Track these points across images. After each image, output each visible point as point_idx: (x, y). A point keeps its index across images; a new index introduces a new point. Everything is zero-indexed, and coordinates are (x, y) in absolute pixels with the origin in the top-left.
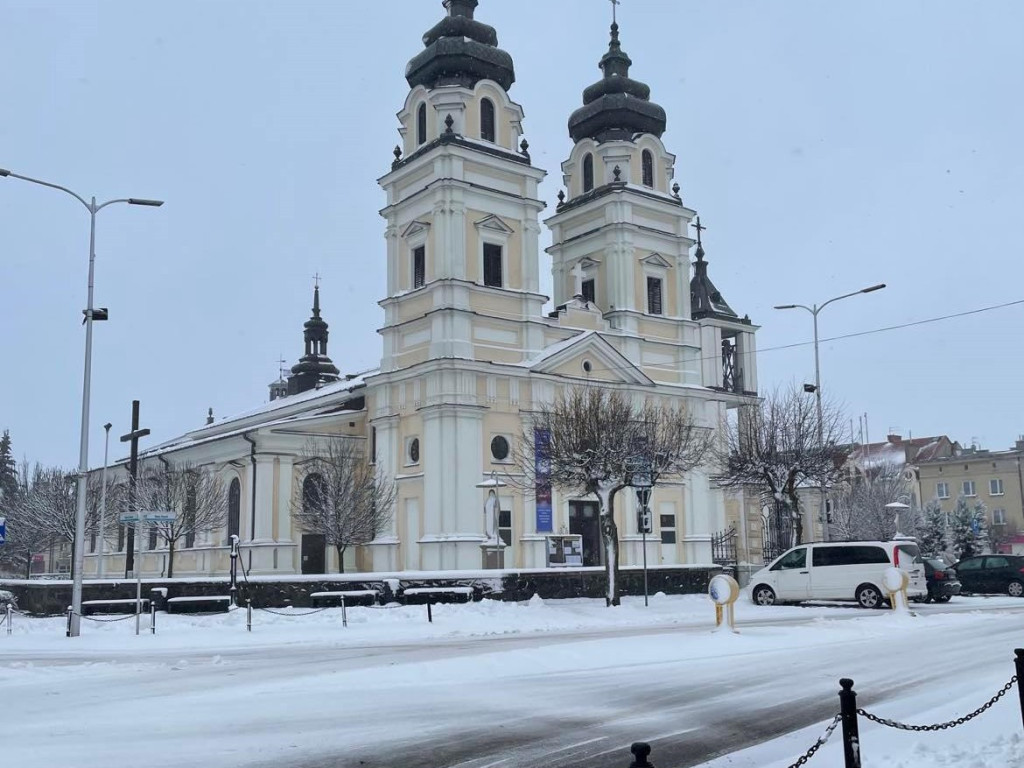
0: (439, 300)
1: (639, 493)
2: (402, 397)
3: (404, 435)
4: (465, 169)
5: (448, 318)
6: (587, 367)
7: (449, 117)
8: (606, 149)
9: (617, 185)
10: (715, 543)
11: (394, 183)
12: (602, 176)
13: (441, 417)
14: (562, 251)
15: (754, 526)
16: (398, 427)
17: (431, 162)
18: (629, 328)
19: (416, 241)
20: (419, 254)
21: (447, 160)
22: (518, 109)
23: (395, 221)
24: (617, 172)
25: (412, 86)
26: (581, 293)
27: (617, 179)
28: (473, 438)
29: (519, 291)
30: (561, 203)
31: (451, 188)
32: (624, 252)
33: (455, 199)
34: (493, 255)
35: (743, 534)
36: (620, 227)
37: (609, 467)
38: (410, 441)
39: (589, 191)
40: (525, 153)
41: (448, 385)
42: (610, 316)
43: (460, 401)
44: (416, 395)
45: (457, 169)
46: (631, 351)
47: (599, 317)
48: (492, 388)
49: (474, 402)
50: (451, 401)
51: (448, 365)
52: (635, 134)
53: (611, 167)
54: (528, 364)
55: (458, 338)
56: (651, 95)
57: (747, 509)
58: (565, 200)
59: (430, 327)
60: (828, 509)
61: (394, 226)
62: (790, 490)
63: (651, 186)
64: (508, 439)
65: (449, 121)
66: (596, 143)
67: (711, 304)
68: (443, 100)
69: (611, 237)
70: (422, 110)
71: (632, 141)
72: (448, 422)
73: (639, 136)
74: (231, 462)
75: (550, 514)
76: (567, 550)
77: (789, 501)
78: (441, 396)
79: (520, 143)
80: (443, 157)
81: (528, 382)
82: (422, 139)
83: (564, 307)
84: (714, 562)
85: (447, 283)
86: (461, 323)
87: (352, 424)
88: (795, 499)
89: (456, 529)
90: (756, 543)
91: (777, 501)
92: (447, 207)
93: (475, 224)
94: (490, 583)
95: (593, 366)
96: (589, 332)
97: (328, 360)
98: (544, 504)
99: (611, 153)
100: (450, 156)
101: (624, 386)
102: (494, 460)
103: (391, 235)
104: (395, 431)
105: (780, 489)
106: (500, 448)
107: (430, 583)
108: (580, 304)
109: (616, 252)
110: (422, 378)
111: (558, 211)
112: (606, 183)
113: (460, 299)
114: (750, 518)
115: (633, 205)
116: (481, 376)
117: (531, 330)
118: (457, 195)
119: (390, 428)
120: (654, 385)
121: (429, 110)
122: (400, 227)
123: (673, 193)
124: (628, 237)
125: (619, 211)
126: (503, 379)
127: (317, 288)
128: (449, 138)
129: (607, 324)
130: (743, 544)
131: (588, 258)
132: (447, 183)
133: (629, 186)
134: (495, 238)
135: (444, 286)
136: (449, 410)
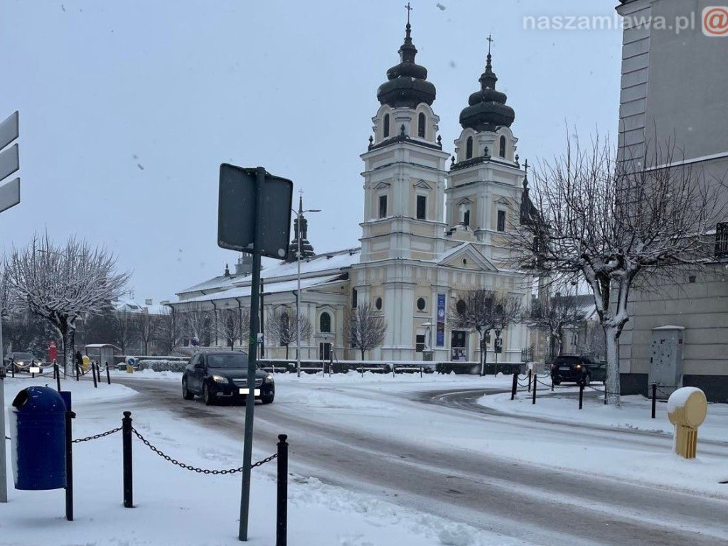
0: (395, 227)
1: (496, 332)
2: (373, 276)
3: (373, 295)
4: (411, 155)
5: (400, 239)
6: (465, 261)
7: (403, 126)
8: (481, 136)
9: (485, 158)
10: (523, 353)
11: (370, 158)
12: (478, 152)
13: (395, 288)
14: (452, 192)
15: (542, 346)
16: (370, 291)
17: (393, 151)
18: (486, 240)
19: (382, 193)
20: (383, 201)
21: (402, 151)
22: (437, 118)
23: (370, 179)
24: (486, 150)
25: (382, 103)
26: (463, 221)
27: (486, 155)
28: (409, 299)
29: (434, 221)
30: (453, 164)
31: (403, 167)
32: (487, 197)
33: (405, 173)
34: (421, 201)
35: (536, 349)
36: (486, 184)
37: (486, 321)
38: (376, 299)
39: (470, 160)
40: (439, 143)
41: (399, 273)
42: (478, 233)
43: (404, 281)
44: (381, 276)
45: (407, 157)
46: (487, 253)
47: (472, 234)
48: (419, 274)
49: (410, 281)
50: (400, 280)
51: (399, 262)
52: (497, 127)
53: (483, 147)
54: (437, 261)
55: (405, 248)
56: (507, 100)
57: (539, 337)
58: (455, 162)
59: (389, 240)
60: (575, 339)
61: (369, 182)
62: (560, 330)
63: (504, 157)
64: (425, 299)
65: (403, 128)
66: (476, 132)
67: (530, 217)
68: (400, 115)
69: (481, 189)
70: (387, 117)
71: (495, 131)
72: (398, 291)
73: (499, 129)
74: (283, 305)
75: (443, 337)
76: (460, 354)
77: (558, 335)
78: (396, 278)
79: (437, 137)
80: (400, 149)
81: (435, 270)
82: (386, 134)
83: (455, 229)
84: (522, 361)
85: (399, 219)
86: (406, 240)
87: (342, 288)
88: (561, 335)
89: (400, 344)
90: (541, 354)
91: (553, 335)
92: (401, 177)
93: (414, 186)
94: (430, 367)
95: (467, 262)
96: (467, 243)
97: (308, 242)
98: (440, 332)
99: (484, 138)
100: (403, 149)
101: (482, 272)
102: (418, 310)
103: (367, 187)
104: (368, 293)
105: (555, 330)
106: (421, 304)
107: (405, 366)
108: (463, 228)
109: (482, 197)
110: (385, 268)
111: (451, 169)
112: (479, 156)
113: (406, 227)
114: (541, 342)
115: (493, 170)
116: (414, 268)
117: (438, 243)
118: (406, 171)
119: (366, 292)
120: (498, 271)
121: (391, 119)
122: (373, 183)
123: (515, 161)
124: (490, 188)
125: (486, 174)
126: (425, 269)
127: (301, 198)
128: (402, 138)
129: (475, 238)
130: (536, 354)
131: (467, 199)
132: (402, 164)
133: (492, 158)
134: (423, 193)
135: (398, 220)
136: (399, 285)
